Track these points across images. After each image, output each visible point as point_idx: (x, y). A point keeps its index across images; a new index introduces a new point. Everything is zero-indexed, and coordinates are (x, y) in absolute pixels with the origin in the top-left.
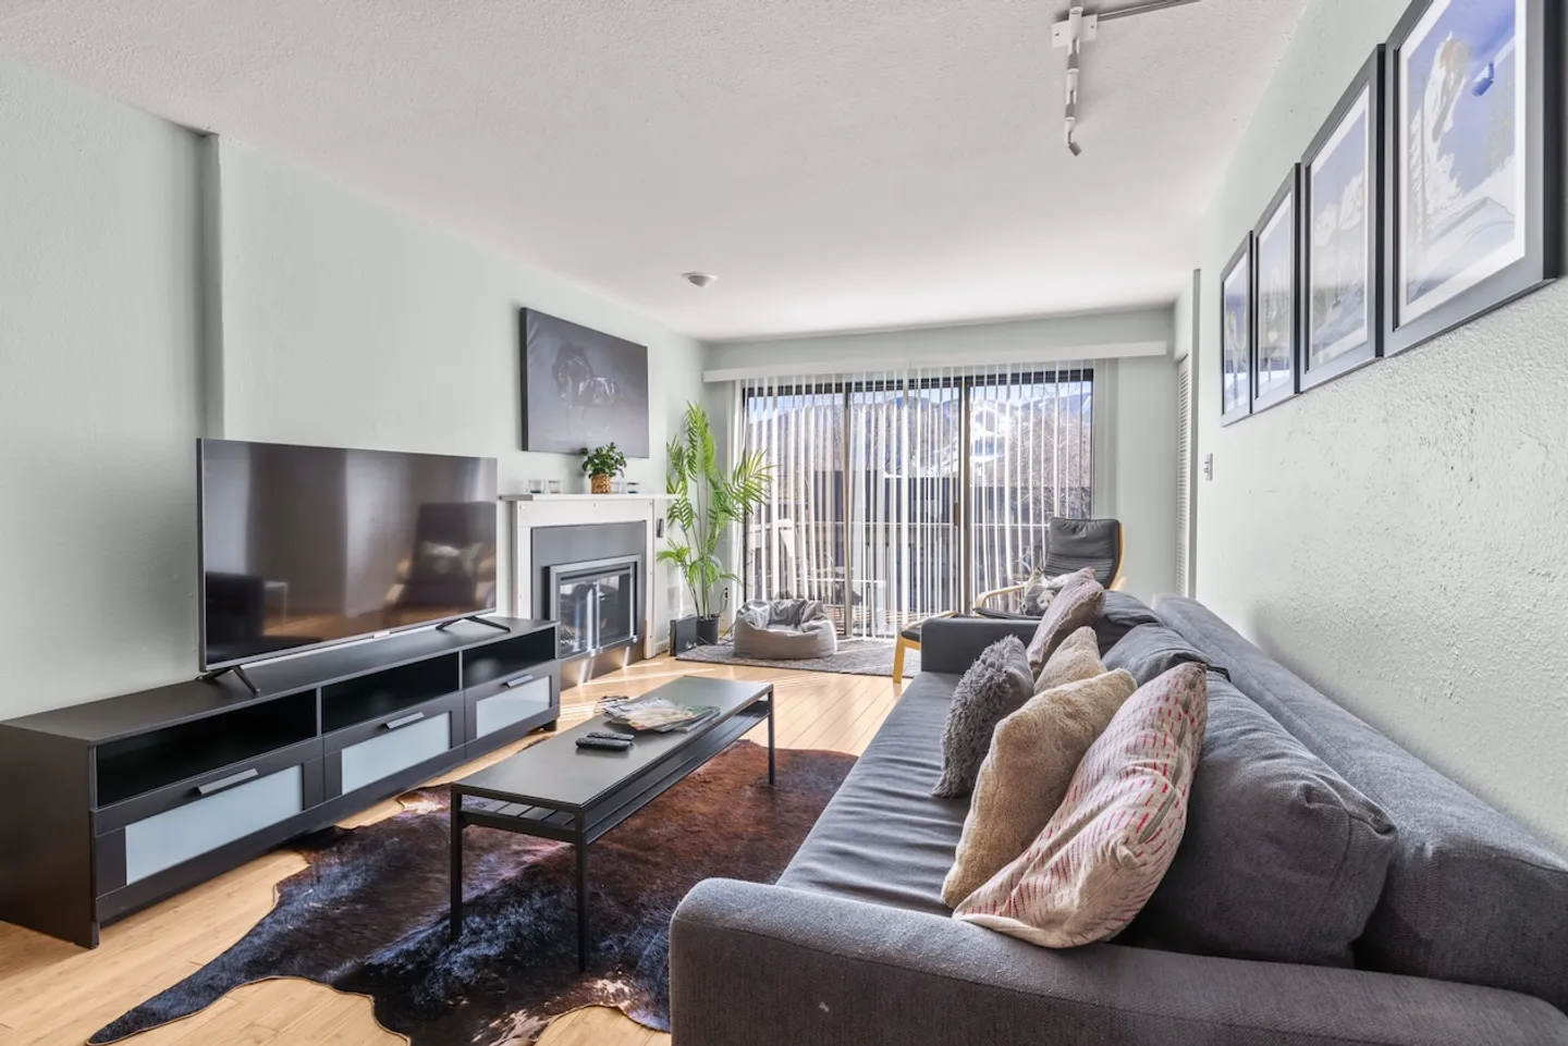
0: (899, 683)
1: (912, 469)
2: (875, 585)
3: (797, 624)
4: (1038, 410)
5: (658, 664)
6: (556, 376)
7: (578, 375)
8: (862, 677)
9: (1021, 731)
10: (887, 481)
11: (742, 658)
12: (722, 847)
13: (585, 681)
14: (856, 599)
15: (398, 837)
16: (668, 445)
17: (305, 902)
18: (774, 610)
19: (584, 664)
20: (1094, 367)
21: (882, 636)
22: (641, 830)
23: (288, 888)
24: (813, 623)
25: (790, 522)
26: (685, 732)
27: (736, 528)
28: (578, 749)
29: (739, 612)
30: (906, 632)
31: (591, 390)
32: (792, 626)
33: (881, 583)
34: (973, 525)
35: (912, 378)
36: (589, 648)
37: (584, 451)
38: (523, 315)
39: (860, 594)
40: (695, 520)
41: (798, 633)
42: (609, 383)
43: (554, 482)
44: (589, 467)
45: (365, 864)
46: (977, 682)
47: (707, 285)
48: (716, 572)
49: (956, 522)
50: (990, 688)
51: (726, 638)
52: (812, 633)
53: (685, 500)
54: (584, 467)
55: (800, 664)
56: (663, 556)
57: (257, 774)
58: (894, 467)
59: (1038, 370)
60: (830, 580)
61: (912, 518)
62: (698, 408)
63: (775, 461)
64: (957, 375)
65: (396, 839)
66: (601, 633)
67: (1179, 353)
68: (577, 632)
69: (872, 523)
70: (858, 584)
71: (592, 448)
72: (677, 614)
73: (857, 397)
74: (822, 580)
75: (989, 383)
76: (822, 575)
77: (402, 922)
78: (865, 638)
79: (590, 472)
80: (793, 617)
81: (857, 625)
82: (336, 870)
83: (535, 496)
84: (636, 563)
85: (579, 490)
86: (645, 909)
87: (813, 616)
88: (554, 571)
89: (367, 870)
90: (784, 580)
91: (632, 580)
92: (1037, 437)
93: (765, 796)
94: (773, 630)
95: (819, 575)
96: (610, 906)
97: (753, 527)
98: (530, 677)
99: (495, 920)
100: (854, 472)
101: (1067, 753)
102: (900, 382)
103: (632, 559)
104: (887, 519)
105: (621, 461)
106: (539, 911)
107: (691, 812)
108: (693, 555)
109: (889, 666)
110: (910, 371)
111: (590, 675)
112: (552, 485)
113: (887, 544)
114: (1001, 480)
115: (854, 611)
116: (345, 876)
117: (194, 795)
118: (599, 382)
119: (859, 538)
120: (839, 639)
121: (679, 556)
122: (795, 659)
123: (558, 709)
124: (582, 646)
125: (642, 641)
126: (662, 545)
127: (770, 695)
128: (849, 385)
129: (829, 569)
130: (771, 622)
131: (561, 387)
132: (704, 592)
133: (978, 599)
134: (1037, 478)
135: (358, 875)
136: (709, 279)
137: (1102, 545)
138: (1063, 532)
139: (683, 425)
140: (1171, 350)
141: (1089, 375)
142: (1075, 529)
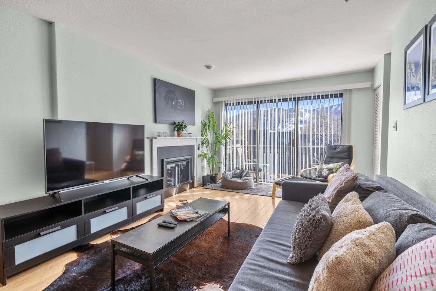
0: (274, 199)
1: (279, 129)
2: (266, 165)
3: (241, 178)
4: (318, 111)
5: (198, 189)
6: (165, 99)
7: (173, 99)
8: (262, 196)
9: (342, 267)
10: (271, 133)
11: (223, 188)
12: (209, 262)
13: (175, 194)
14: (260, 170)
15: (107, 249)
16: (201, 121)
17: (72, 273)
18: (234, 173)
19: (175, 189)
20: (343, 93)
21: (269, 182)
22: (183, 253)
23: (69, 266)
24: (246, 178)
25: (239, 145)
26: (196, 221)
27: (223, 147)
28: (158, 227)
29: (223, 174)
30: (276, 182)
31: (177, 104)
32: (240, 178)
33: (268, 165)
34: (299, 146)
35: (279, 98)
36: (177, 184)
37: (174, 123)
38: (155, 81)
39: (261, 169)
40: (210, 145)
41: (241, 181)
43: (165, 133)
44: (176, 128)
45: (94, 259)
46: (308, 216)
47: (212, 69)
48: (216, 161)
49: (293, 145)
50: (314, 220)
51: (219, 182)
52: (245, 181)
53: (207, 138)
54: (175, 128)
55: (242, 191)
56: (200, 156)
57: (60, 228)
58: (273, 128)
59: (322, 94)
60: (252, 164)
61: (279, 144)
62: (211, 110)
63: (235, 126)
64: (294, 97)
65: (106, 250)
66: (180, 179)
67: (376, 86)
68: (173, 180)
69: (265, 146)
70: (261, 165)
71: (177, 122)
72: (205, 174)
73: (261, 105)
74: (249, 164)
75: (305, 99)
76: (249, 162)
77: (98, 285)
78: (263, 183)
79: (176, 130)
80: (240, 176)
81: (260, 178)
82: (85, 260)
83: (158, 137)
84: (191, 158)
85: (173, 135)
86: (179, 288)
87: (246, 175)
88: (165, 161)
89: (94, 261)
90: (237, 164)
91: (190, 163)
92: (318, 119)
93: (226, 241)
94: (234, 180)
95: (248, 162)
96: (167, 285)
97: (228, 147)
98: (154, 195)
99: (127, 287)
100: (260, 130)
101: (367, 276)
102: (275, 100)
103: (190, 157)
104: (270, 145)
105: (186, 127)
106: (143, 285)
107: (200, 246)
108: (209, 156)
109: (271, 193)
110: (278, 96)
111: (177, 193)
112: (164, 134)
113: (270, 152)
114: (306, 132)
115: (259, 174)
116: (86, 263)
117: (39, 235)
118: (179, 102)
119: (261, 151)
120: (254, 183)
121: (205, 156)
122: (240, 189)
123: (164, 205)
124: (174, 184)
125: (193, 182)
126: (200, 152)
127: (229, 206)
128: (258, 101)
129: (252, 160)
130: (233, 177)
131: (167, 103)
132: (213, 167)
133: (302, 171)
134: (317, 131)
135: (90, 263)
136: (212, 67)
137: (346, 154)
138: (331, 150)
139: (206, 115)
140: (372, 85)
141: (341, 95)
142: (335, 149)
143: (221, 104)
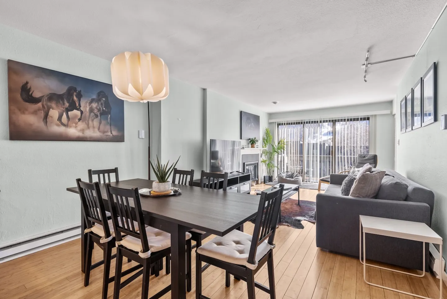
5: (261, 185)
6: (246, 124)
7: (249, 123)
10: (314, 145)
16: (263, 136)
18: (287, 175)
20: (370, 117)
24: (296, 177)
27: (276, 156)
29: (279, 175)
30: (321, 179)
31: (251, 126)
32: (291, 178)
34: (336, 156)
35: (321, 120)
37: (250, 139)
38: (241, 112)
39: (306, 172)
40: (268, 154)
41: (293, 180)
42: (253, 124)
43: (245, 146)
47: (277, 104)
49: (332, 155)
51: (276, 180)
52: (296, 180)
53: (265, 149)
54: (250, 142)
56: (262, 162)
59: (354, 118)
61: (320, 154)
62: (267, 128)
64: (333, 120)
67: (394, 113)
69: (308, 155)
70: (306, 169)
72: (265, 175)
73: (306, 125)
75: (341, 121)
76: (297, 168)
78: (308, 182)
79: (251, 144)
80: (292, 176)
81: (306, 179)
83: (243, 148)
85: (248, 147)
88: (245, 163)
91: (257, 167)
94: (287, 179)
97: (280, 156)
98: (247, 183)
102: (317, 121)
103: (257, 162)
105: (257, 141)
108: (267, 162)
109: (317, 188)
110: (320, 119)
113: (314, 160)
115: (305, 176)
119: (307, 159)
120: (302, 182)
121: (265, 162)
125: (258, 180)
126: (262, 159)
128: (304, 122)
130: (286, 177)
131: (247, 126)
132: (269, 170)
133: (338, 173)
136: (277, 102)
137: (372, 160)
138: (361, 158)
139: (265, 132)
140: (392, 112)
141: (368, 119)
142: (364, 157)
143: (275, 124)
